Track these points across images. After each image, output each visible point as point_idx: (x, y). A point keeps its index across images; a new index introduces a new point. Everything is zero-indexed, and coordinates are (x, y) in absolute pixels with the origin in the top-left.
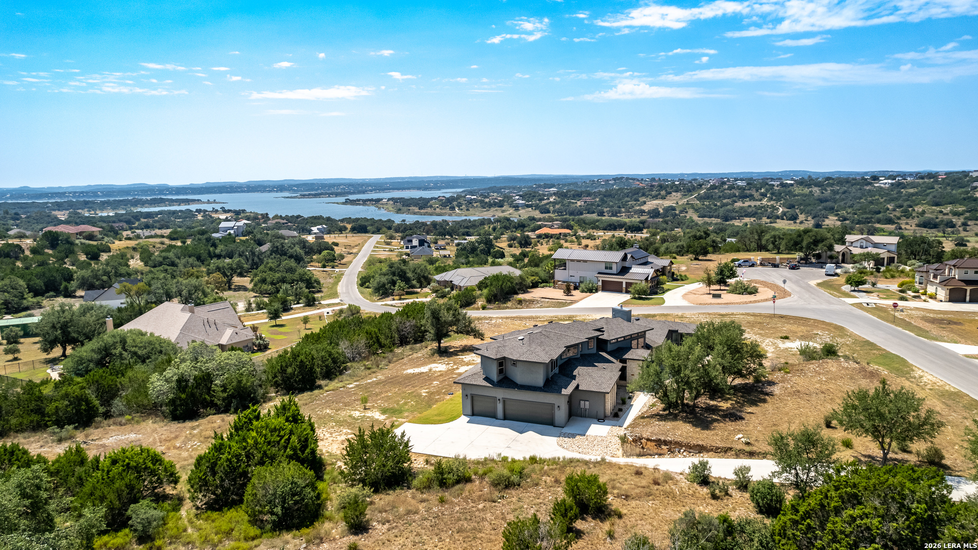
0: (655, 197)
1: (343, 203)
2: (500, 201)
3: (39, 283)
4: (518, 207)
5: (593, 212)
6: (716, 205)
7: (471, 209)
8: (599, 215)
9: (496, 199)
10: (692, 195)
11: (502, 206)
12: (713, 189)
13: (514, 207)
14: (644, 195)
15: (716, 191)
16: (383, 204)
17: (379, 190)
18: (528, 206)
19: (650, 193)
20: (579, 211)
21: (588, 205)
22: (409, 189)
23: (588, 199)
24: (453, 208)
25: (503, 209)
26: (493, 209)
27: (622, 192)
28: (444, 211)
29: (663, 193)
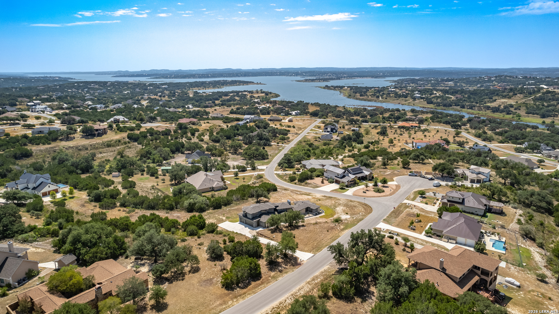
0: (504, 97)
1: (324, 88)
2: (407, 94)
3: (174, 148)
4: (415, 98)
5: (458, 105)
6: (543, 105)
7: (388, 98)
8: (461, 108)
9: (404, 92)
10: (531, 97)
11: (406, 97)
12: (548, 93)
13: (413, 98)
14: (497, 95)
15: (549, 95)
16: (344, 90)
17: (349, 77)
18: (422, 98)
19: (502, 94)
20: (449, 104)
21: (458, 100)
22: (366, 77)
23: (459, 96)
24: (378, 97)
25: (407, 99)
26: (401, 99)
27: (484, 92)
28: (373, 98)
29: (511, 94)
